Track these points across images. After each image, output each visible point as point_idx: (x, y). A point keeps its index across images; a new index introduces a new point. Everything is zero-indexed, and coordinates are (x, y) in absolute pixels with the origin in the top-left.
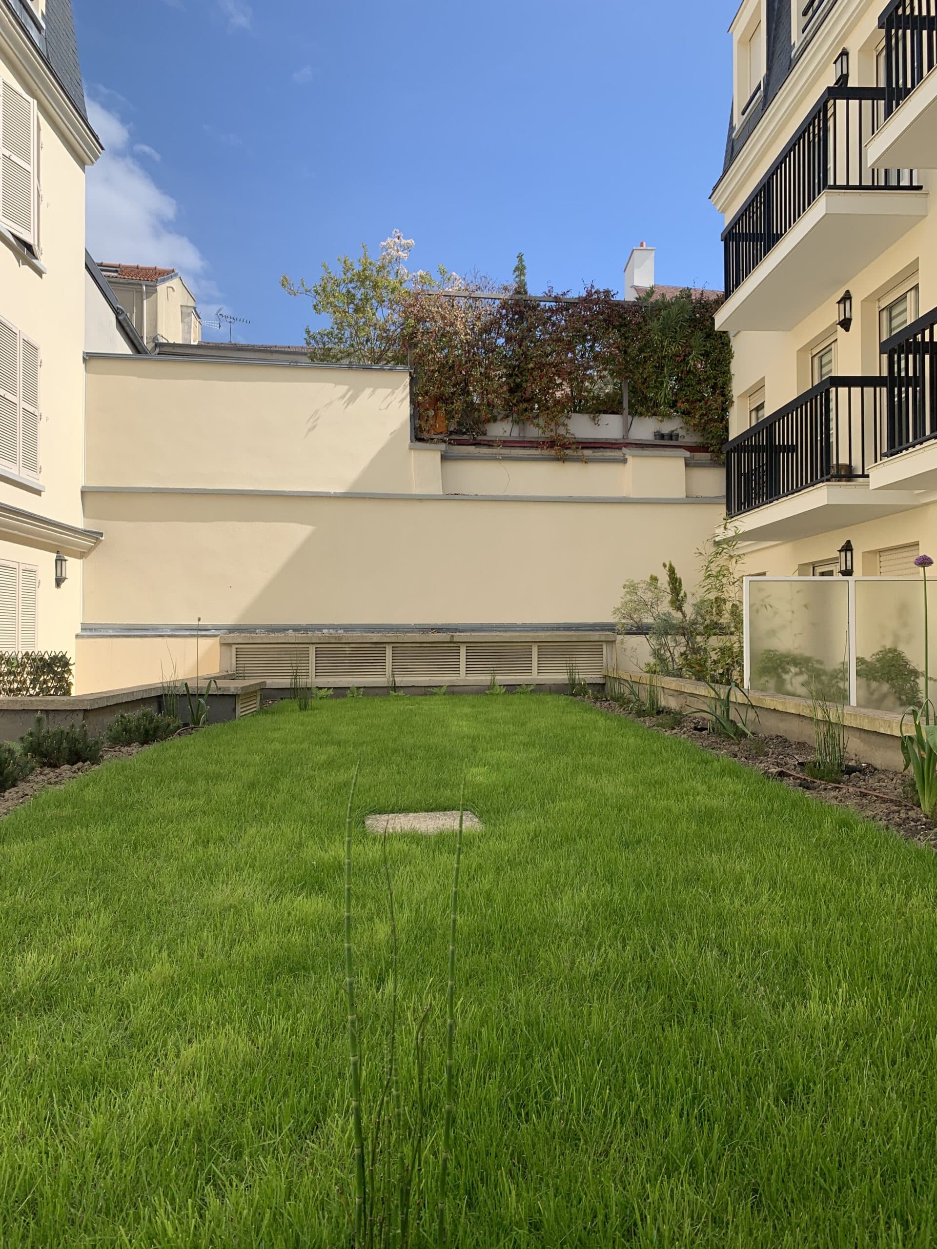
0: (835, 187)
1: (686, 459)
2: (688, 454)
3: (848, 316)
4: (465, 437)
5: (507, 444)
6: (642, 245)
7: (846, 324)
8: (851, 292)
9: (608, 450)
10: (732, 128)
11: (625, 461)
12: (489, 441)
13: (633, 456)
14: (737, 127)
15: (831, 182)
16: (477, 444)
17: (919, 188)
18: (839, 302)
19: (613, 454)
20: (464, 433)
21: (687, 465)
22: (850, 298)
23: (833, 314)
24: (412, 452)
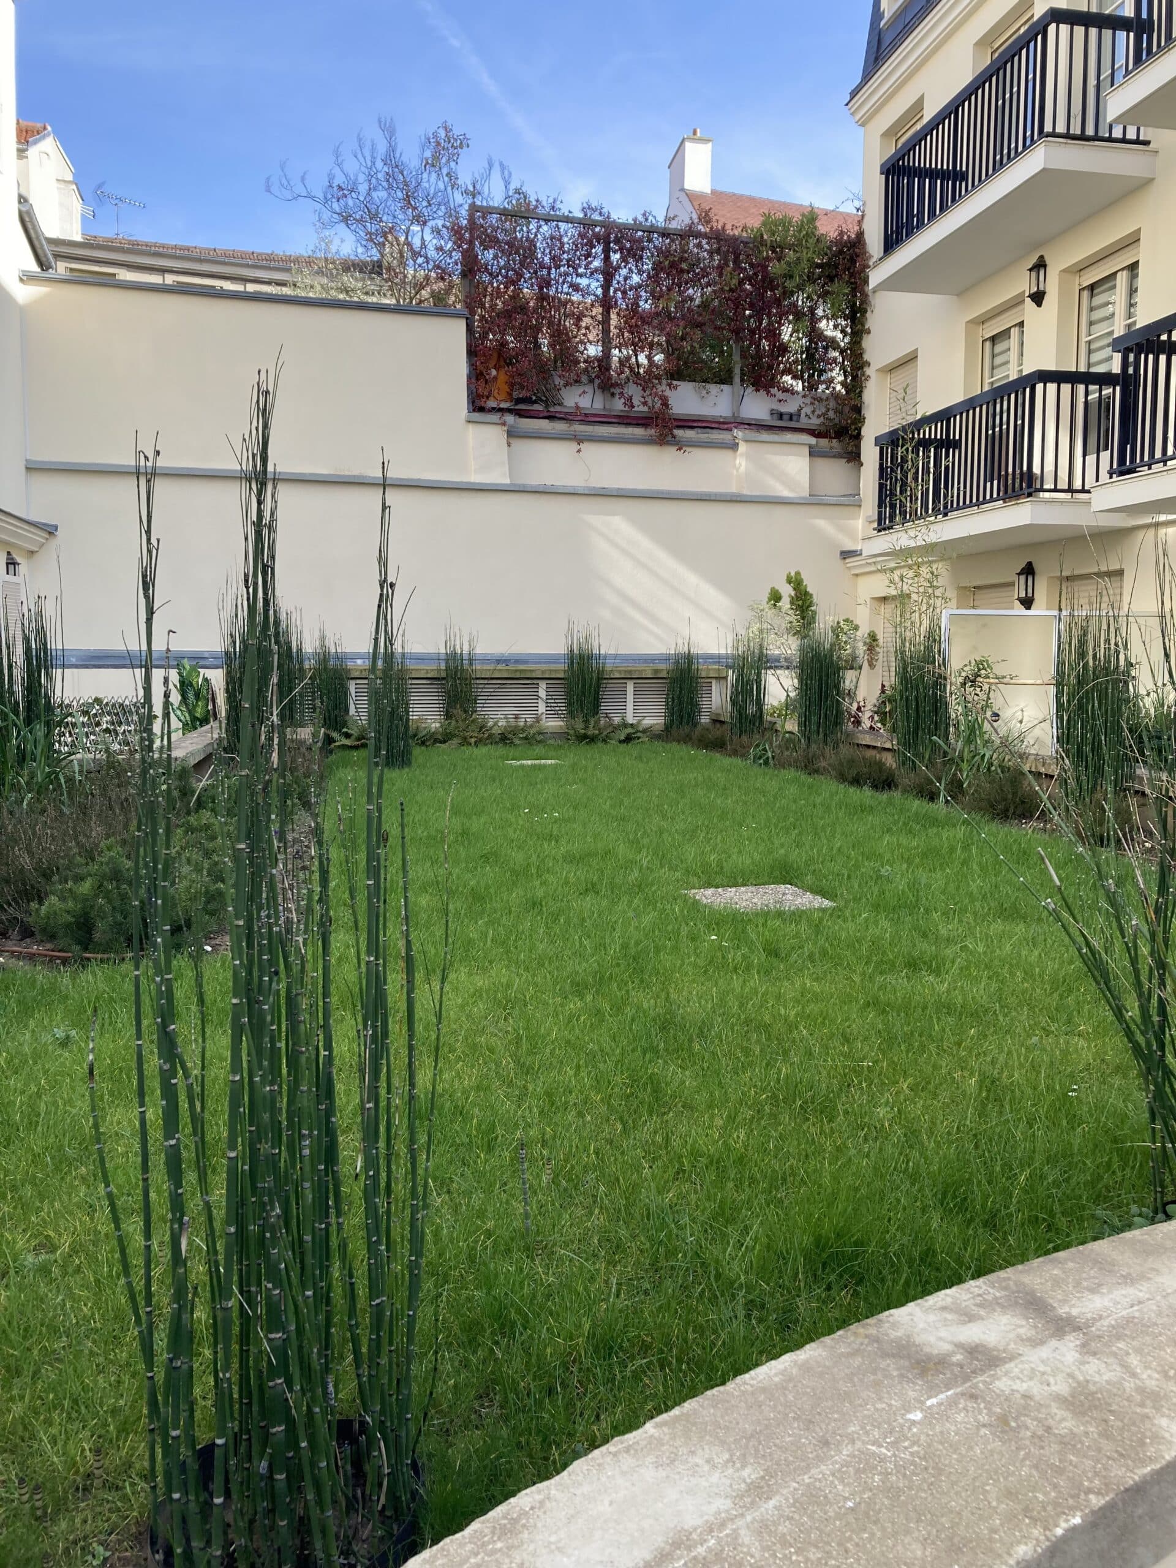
0: (1053, 134)
1: (811, 447)
2: (813, 441)
3: (1041, 288)
4: (536, 407)
5: (587, 418)
6: (695, 133)
7: (1038, 298)
8: (1047, 258)
9: (715, 431)
10: (877, 14)
11: (734, 447)
12: (567, 413)
13: (746, 441)
14: (887, 16)
15: (1048, 128)
16: (551, 417)
17: (1146, 143)
18: (1030, 270)
19: (721, 436)
20: (535, 402)
21: (811, 454)
22: (1045, 266)
23: (1024, 284)
24: (471, 426)
